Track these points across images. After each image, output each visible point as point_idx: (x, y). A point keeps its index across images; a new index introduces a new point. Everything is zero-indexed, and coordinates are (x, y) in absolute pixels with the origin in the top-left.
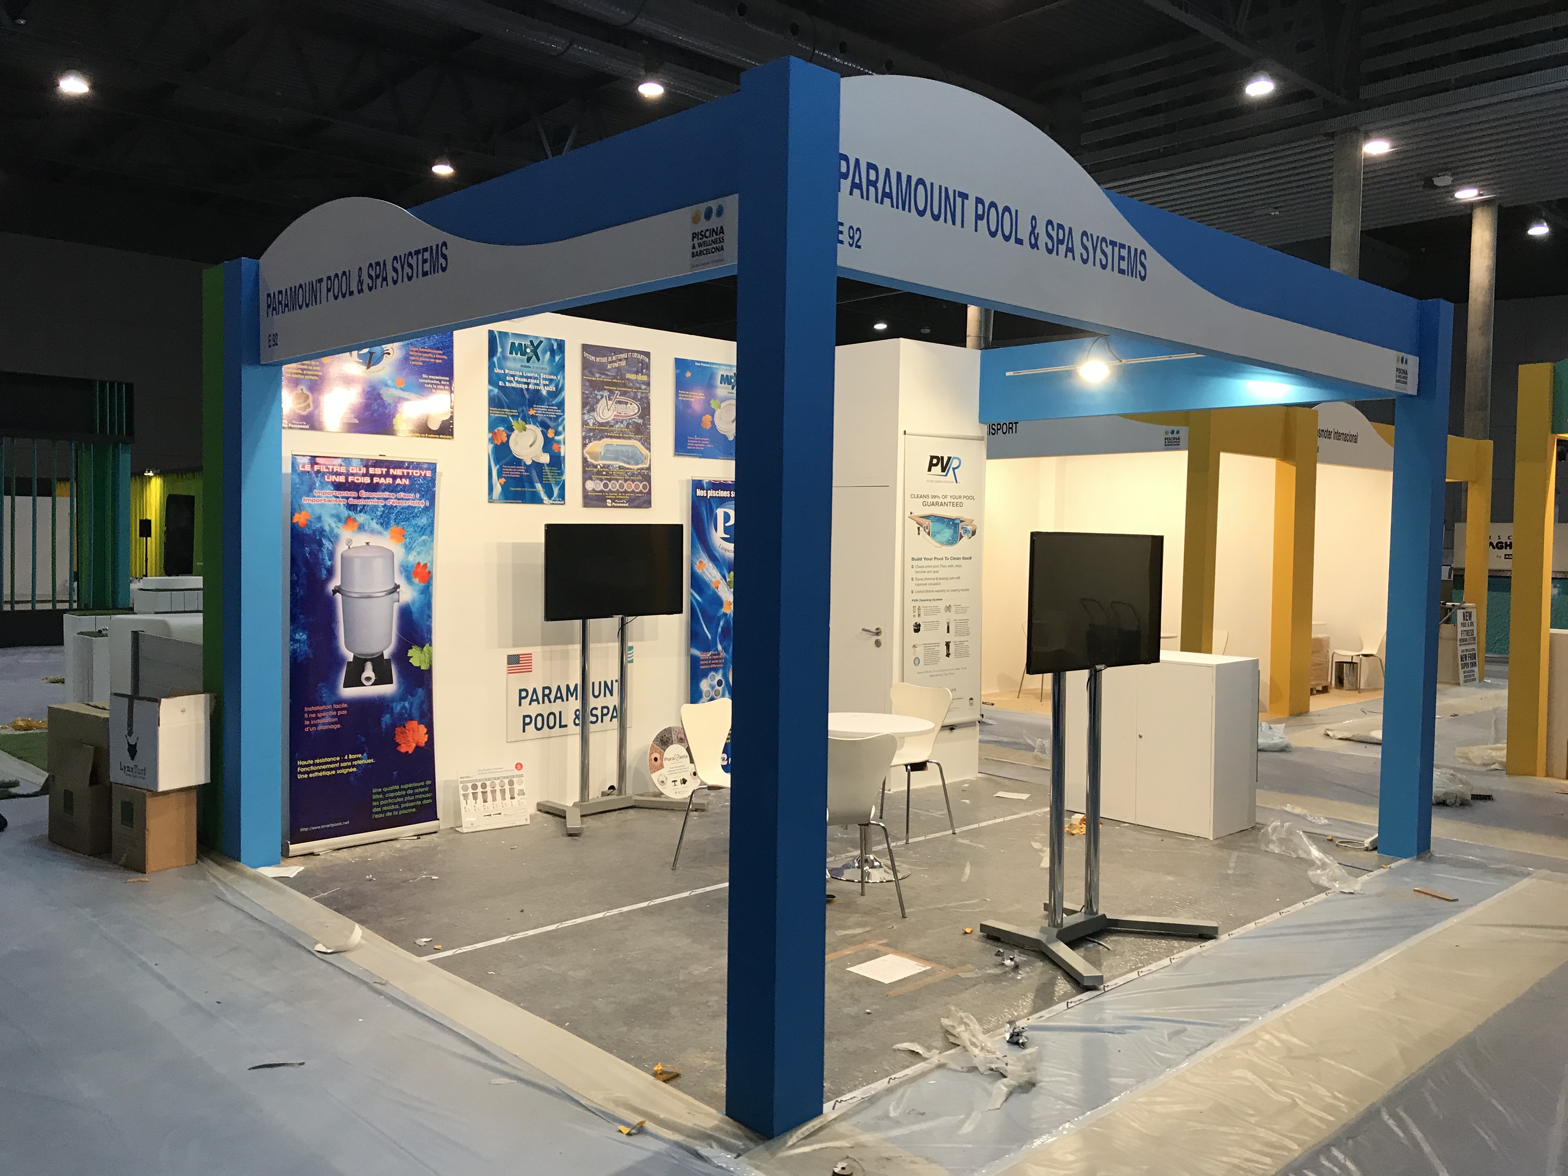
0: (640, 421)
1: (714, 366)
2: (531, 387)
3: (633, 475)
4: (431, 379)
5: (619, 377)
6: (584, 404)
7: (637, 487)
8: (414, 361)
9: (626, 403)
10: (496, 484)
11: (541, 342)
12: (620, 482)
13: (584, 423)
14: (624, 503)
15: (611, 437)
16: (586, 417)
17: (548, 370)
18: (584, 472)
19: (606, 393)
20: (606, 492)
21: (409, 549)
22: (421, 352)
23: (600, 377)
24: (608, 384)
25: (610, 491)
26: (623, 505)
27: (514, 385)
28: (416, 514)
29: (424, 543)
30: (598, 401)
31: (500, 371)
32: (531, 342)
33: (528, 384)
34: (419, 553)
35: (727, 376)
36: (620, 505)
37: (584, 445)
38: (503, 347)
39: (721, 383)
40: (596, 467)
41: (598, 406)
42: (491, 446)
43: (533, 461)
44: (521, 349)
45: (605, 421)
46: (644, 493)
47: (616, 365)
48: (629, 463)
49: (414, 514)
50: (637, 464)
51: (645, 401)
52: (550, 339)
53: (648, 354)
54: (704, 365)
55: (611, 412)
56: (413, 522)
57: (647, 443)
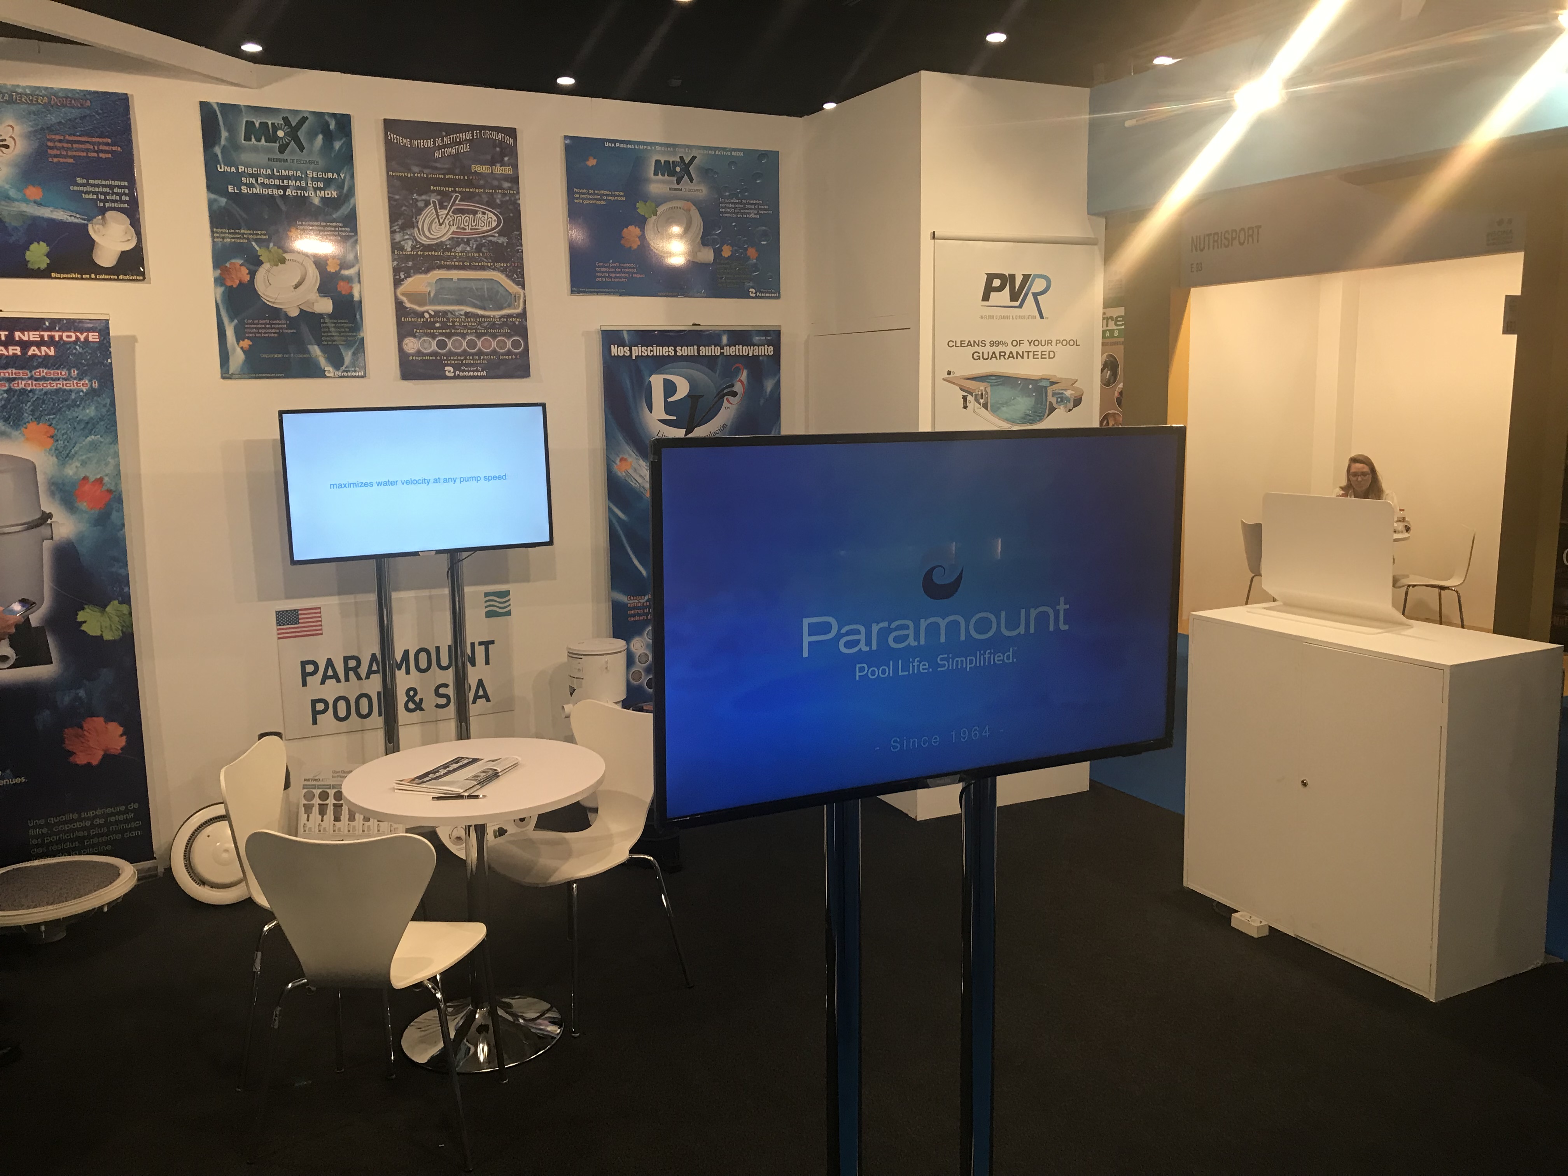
0: (503, 240)
1: (641, 147)
2: (288, 192)
3: (493, 325)
4: (93, 185)
5: (457, 171)
6: (393, 219)
7: (502, 345)
8: (56, 156)
9: (475, 213)
10: (234, 350)
11: (304, 119)
12: (468, 338)
13: (396, 247)
14: (477, 371)
15: (449, 268)
16: (398, 237)
17: (322, 163)
18: (399, 324)
19: (434, 198)
20: (444, 355)
21: (64, 456)
22: (68, 142)
23: (421, 172)
24: (437, 182)
25: (451, 353)
26: (476, 374)
27: (257, 190)
28: (74, 401)
29: (94, 447)
30: (420, 211)
31: (227, 169)
32: (285, 119)
33: (285, 188)
34: (84, 463)
35: (667, 162)
36: (471, 374)
37: (397, 283)
38: (231, 130)
39: (656, 174)
40: (421, 315)
41: (421, 218)
42: (220, 290)
43: (301, 310)
44: (267, 133)
45: (435, 242)
46: (516, 354)
47: (452, 151)
48: (484, 308)
49: (69, 402)
50: (501, 309)
51: (511, 207)
52: (319, 115)
53: (512, 132)
54: (623, 146)
55: (444, 229)
56: (69, 414)
57: (517, 274)
